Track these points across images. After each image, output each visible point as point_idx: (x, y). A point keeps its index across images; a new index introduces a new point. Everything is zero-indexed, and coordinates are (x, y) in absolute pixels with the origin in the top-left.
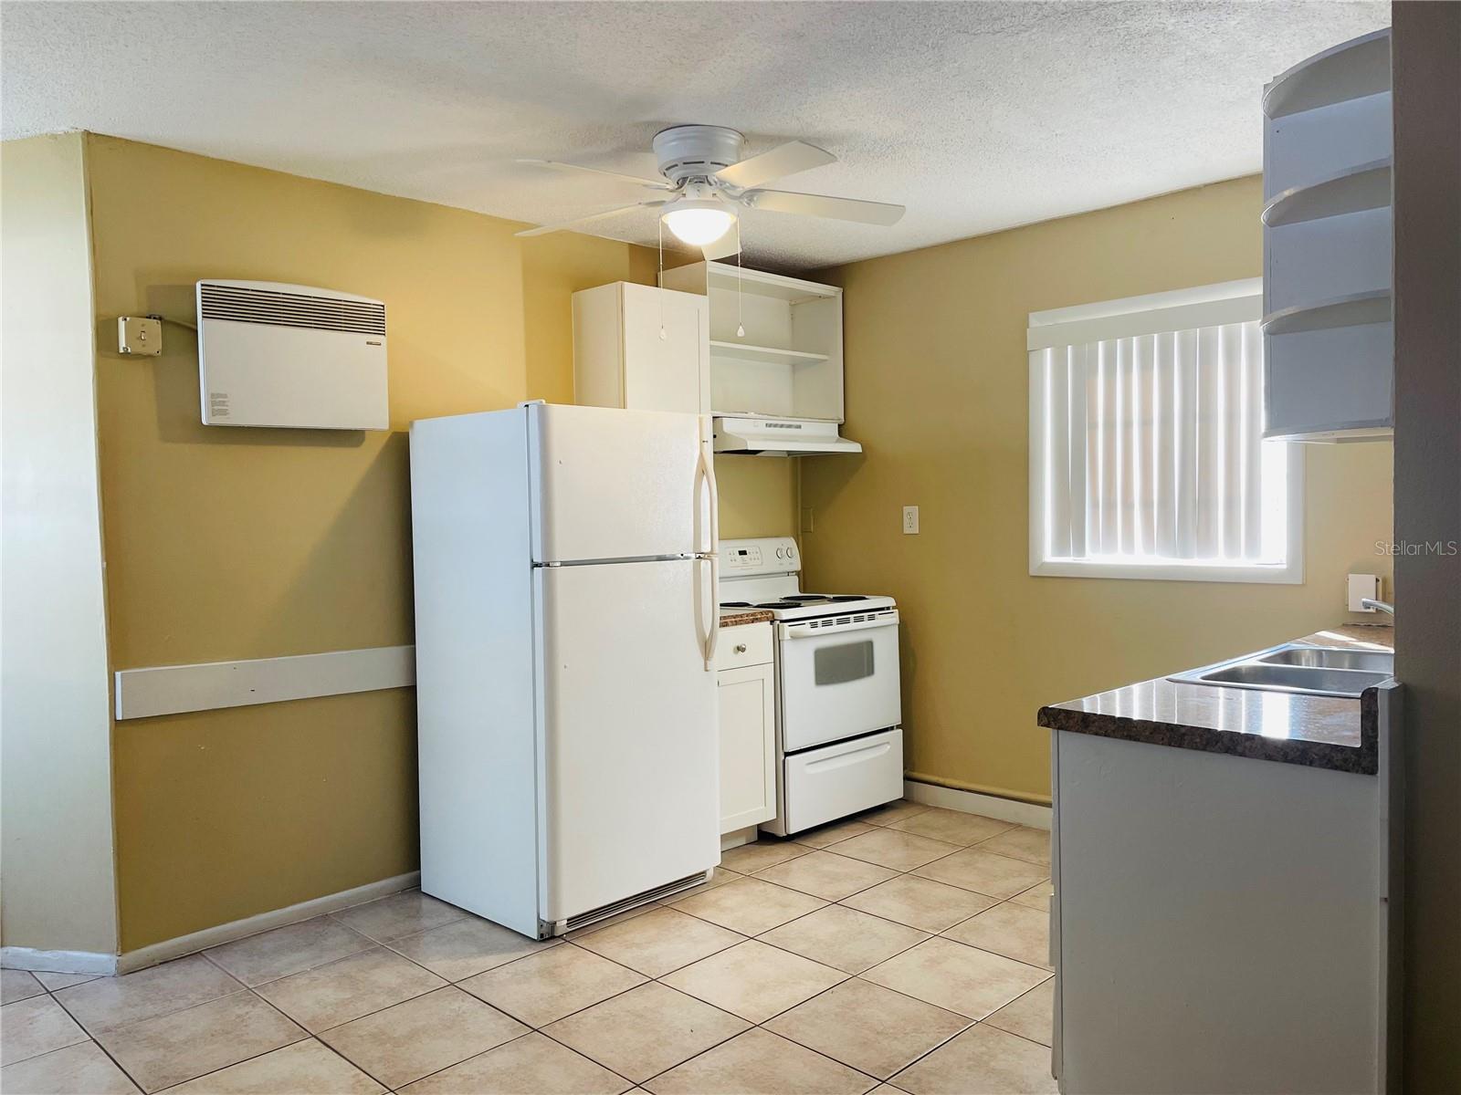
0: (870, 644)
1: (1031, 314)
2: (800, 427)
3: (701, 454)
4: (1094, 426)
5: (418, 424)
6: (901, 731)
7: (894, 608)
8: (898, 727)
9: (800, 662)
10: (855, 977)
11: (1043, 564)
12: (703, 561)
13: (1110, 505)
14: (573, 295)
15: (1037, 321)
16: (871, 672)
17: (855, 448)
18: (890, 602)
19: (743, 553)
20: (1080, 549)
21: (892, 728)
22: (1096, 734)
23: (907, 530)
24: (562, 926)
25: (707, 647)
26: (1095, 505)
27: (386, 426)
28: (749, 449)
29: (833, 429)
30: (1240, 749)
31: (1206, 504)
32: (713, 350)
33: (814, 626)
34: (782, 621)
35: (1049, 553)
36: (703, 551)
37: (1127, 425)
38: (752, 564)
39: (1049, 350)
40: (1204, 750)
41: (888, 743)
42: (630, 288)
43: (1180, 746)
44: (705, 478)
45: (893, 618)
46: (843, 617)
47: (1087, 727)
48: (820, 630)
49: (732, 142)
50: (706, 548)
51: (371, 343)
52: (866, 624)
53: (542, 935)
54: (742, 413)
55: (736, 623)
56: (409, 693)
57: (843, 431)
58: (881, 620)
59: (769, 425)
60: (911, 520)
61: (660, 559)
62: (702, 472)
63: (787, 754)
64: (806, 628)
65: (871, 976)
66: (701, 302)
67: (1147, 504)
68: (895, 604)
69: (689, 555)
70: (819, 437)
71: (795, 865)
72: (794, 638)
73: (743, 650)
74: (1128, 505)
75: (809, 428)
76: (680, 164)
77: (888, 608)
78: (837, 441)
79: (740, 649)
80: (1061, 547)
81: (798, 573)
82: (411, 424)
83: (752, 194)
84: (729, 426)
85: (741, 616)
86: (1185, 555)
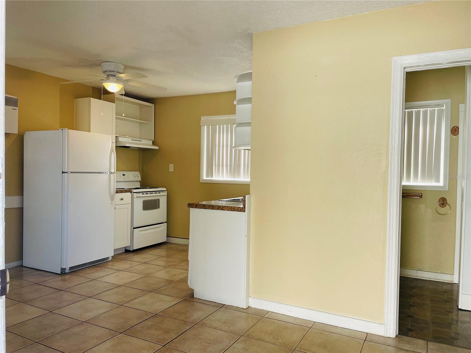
0: (159, 200)
1: (202, 117)
2: (141, 141)
3: (112, 146)
4: (216, 146)
5: (27, 133)
6: (166, 223)
7: (166, 191)
8: (166, 222)
9: (139, 204)
10: (148, 275)
11: (204, 179)
12: (112, 175)
13: (219, 166)
14: (75, 100)
15: (203, 118)
16: (159, 207)
17: (157, 148)
18: (165, 189)
19: (124, 175)
20: (212, 176)
21: (164, 223)
22: (198, 208)
23: (170, 171)
24: (67, 271)
25: (112, 199)
26: (215, 165)
27: (17, 133)
28: (126, 146)
29: (151, 143)
30: (223, 209)
31: (239, 166)
32: (116, 118)
33: (143, 194)
34: (134, 193)
35: (204, 177)
36: (112, 171)
37: (223, 146)
38: (126, 178)
39: (206, 126)
40: (218, 210)
41: (162, 226)
42: (92, 99)
43: (213, 209)
44: (113, 152)
45: (165, 193)
46: (151, 192)
47: (197, 207)
48: (145, 195)
49: (122, 67)
50: (113, 171)
51: (14, 109)
52: (158, 194)
53: (62, 273)
54: (124, 136)
55: (121, 192)
56: (21, 209)
57: (154, 143)
58: (162, 194)
59: (132, 140)
60: (171, 168)
61: (99, 173)
62: (112, 151)
63: (134, 228)
64: (141, 195)
65: (151, 275)
66: (113, 105)
67: (227, 166)
68: (166, 190)
69: (108, 173)
70: (147, 144)
71: (134, 256)
72: (137, 197)
73: (123, 200)
74: (223, 166)
75: (144, 141)
76: (108, 71)
77: (164, 191)
78: (152, 146)
79: (122, 199)
80: (207, 175)
81: (140, 181)
82: (24, 133)
83: (127, 81)
84: (120, 139)
85: (122, 191)
86: (234, 177)
